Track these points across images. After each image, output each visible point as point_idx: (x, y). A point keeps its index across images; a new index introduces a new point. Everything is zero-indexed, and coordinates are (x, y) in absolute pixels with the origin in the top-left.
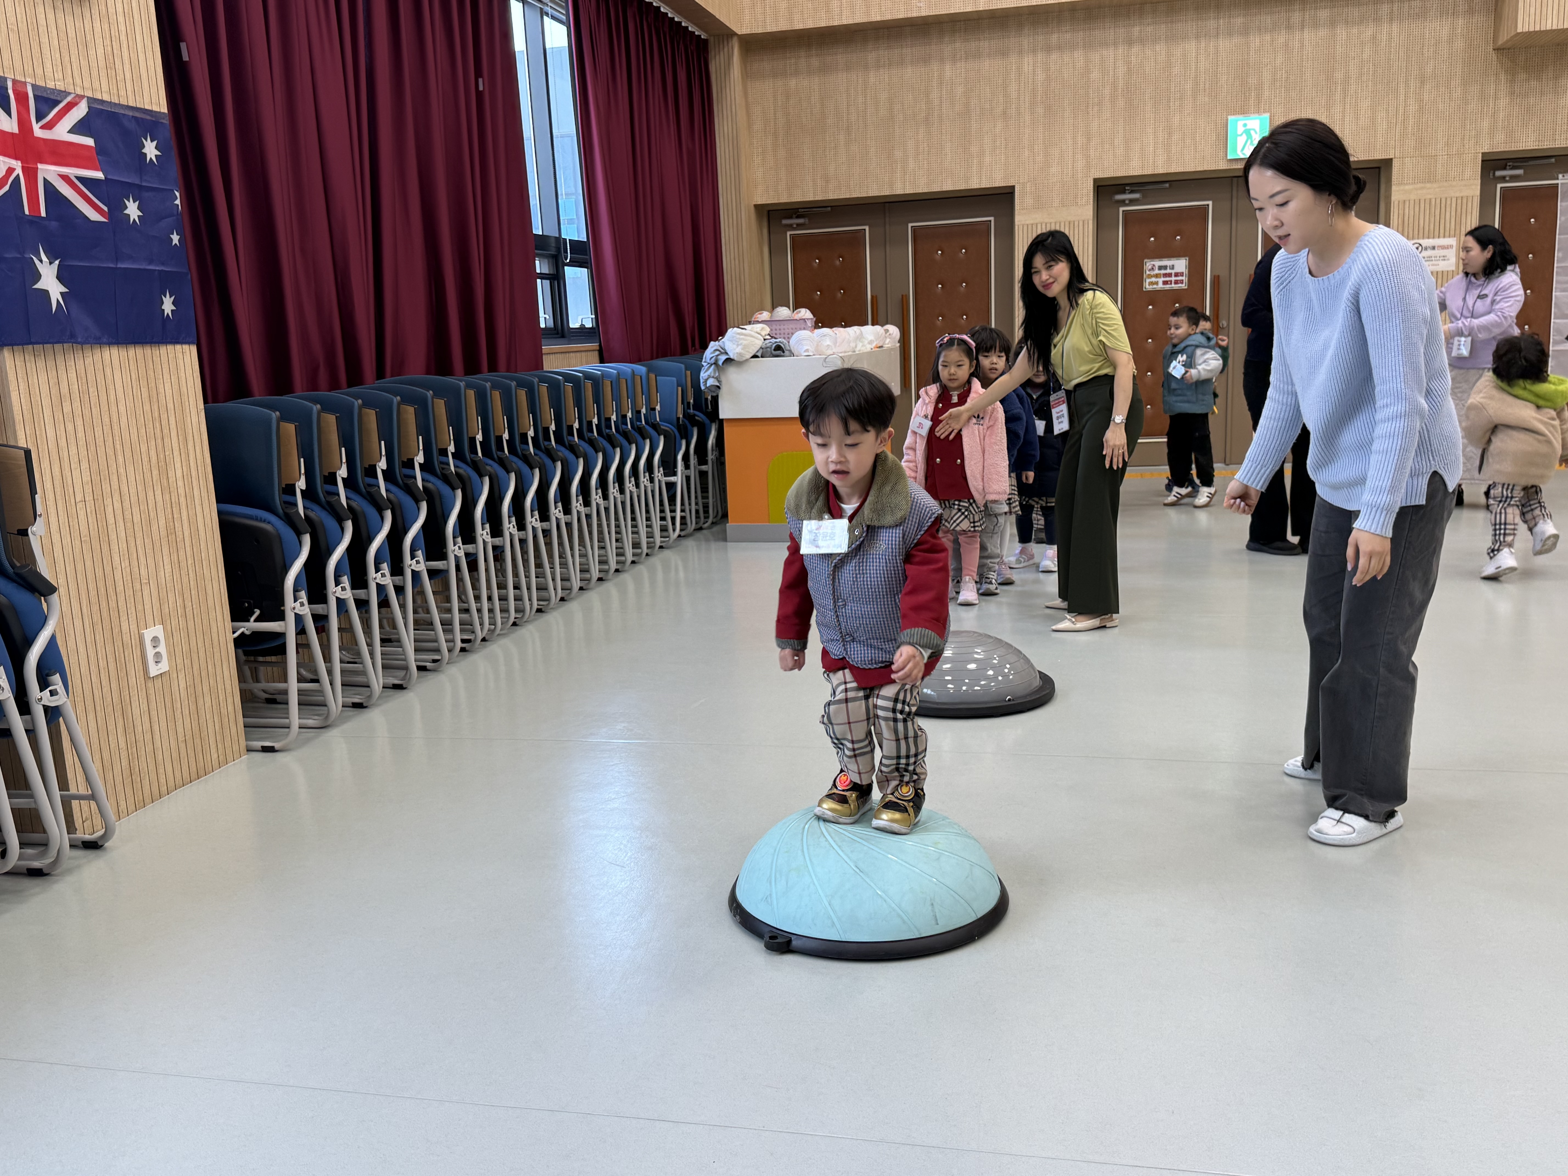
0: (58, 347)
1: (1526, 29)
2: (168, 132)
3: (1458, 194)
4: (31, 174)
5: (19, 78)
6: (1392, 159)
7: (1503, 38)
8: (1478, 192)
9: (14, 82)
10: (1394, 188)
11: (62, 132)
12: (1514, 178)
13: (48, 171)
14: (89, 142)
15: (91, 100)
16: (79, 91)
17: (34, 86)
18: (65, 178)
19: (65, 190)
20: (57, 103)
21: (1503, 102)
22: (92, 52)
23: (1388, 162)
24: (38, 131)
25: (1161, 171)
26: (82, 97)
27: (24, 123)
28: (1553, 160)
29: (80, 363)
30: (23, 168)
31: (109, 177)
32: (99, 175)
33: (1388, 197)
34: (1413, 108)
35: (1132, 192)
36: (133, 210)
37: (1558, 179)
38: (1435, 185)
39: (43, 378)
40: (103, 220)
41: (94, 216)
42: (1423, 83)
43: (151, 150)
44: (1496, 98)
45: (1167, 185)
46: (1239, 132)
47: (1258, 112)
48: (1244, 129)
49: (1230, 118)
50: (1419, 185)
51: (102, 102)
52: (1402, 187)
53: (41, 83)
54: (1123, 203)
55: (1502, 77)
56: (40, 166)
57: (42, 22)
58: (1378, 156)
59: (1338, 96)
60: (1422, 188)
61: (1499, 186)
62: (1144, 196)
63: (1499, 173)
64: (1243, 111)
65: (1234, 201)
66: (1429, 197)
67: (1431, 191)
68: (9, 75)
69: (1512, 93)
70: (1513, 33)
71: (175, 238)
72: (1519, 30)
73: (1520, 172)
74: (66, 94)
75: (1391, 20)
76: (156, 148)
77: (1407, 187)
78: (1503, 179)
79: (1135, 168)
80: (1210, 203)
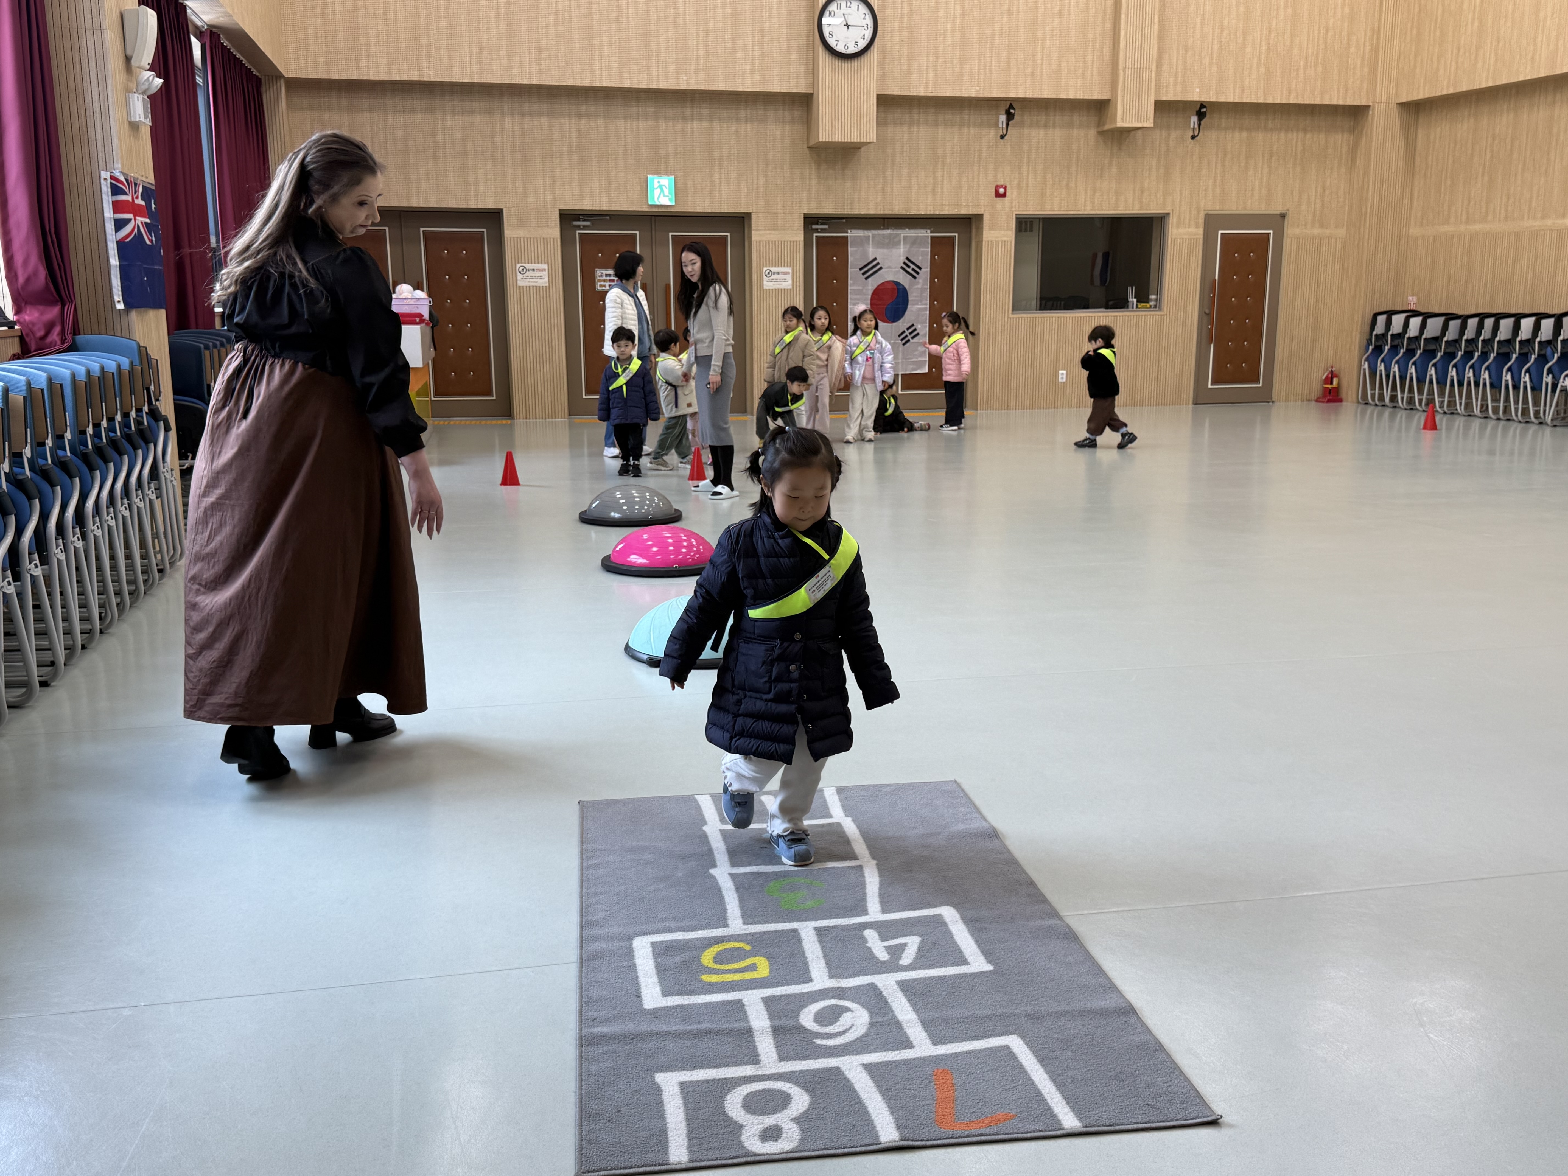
0: (145, 309)
1: (824, 140)
2: (156, 195)
3: (792, 239)
5: (131, 175)
6: (750, 213)
7: (812, 143)
8: (802, 239)
10: (753, 232)
12: (823, 231)
15: (143, 184)
16: (141, 179)
21: (814, 182)
23: (749, 215)
25: (605, 208)
28: (844, 220)
29: (152, 317)
33: (750, 237)
34: (762, 181)
35: (584, 220)
36: (154, 239)
37: (847, 233)
38: (777, 232)
39: (143, 322)
42: (767, 164)
43: (153, 205)
44: (810, 179)
45: (608, 218)
46: (655, 187)
47: (667, 174)
48: (658, 185)
49: (650, 177)
50: (768, 232)
52: (758, 232)
53: (135, 177)
54: (579, 227)
55: (813, 166)
57: (132, 144)
58: (743, 210)
59: (716, 168)
60: (770, 234)
61: (815, 235)
62: (593, 224)
63: (814, 227)
64: (658, 173)
65: (653, 232)
66: (774, 240)
67: (774, 236)
68: (128, 173)
69: (819, 177)
70: (817, 141)
71: (162, 252)
72: (820, 140)
73: (826, 227)
75: (746, 121)
76: (155, 203)
77: (761, 232)
78: (817, 230)
79: (587, 205)
80: (637, 232)
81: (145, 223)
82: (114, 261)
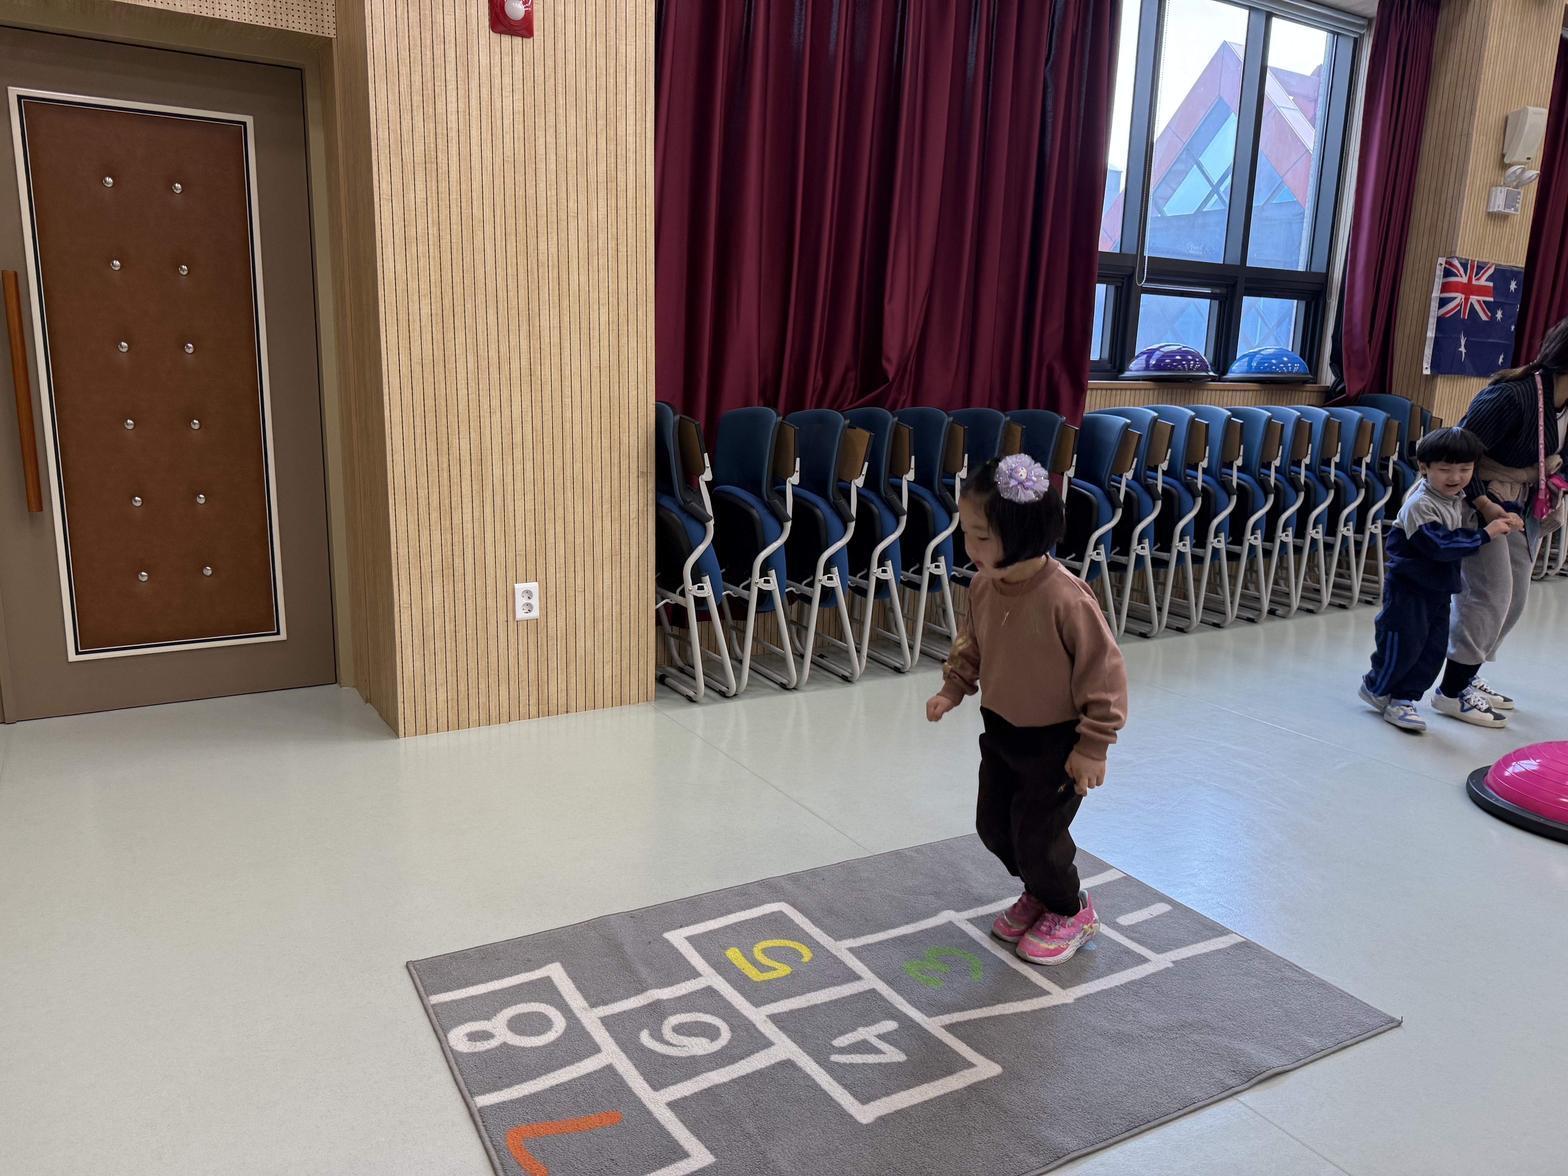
0: (1456, 376)
2: (1522, 276)
4: (1467, 300)
5: (1474, 259)
9: (1472, 261)
11: (1483, 282)
13: (1474, 299)
14: (1491, 284)
15: (1496, 265)
16: (1493, 262)
17: (1478, 262)
18: (1479, 302)
19: (1477, 307)
20: (1484, 268)
22: (1502, 243)
24: (1474, 282)
26: (1492, 264)
27: (1470, 279)
29: (1462, 384)
30: (1465, 299)
31: (1497, 300)
32: (1491, 299)
36: (1499, 315)
39: (1448, 389)
40: (1487, 319)
41: (1484, 318)
43: (1513, 286)
51: (1500, 265)
53: (1480, 260)
56: (1471, 297)
57: (1488, 233)
68: (1470, 258)
71: (1513, 328)
74: (1488, 263)
76: (1516, 285)
81: (1484, 302)
82: (1431, 334)
